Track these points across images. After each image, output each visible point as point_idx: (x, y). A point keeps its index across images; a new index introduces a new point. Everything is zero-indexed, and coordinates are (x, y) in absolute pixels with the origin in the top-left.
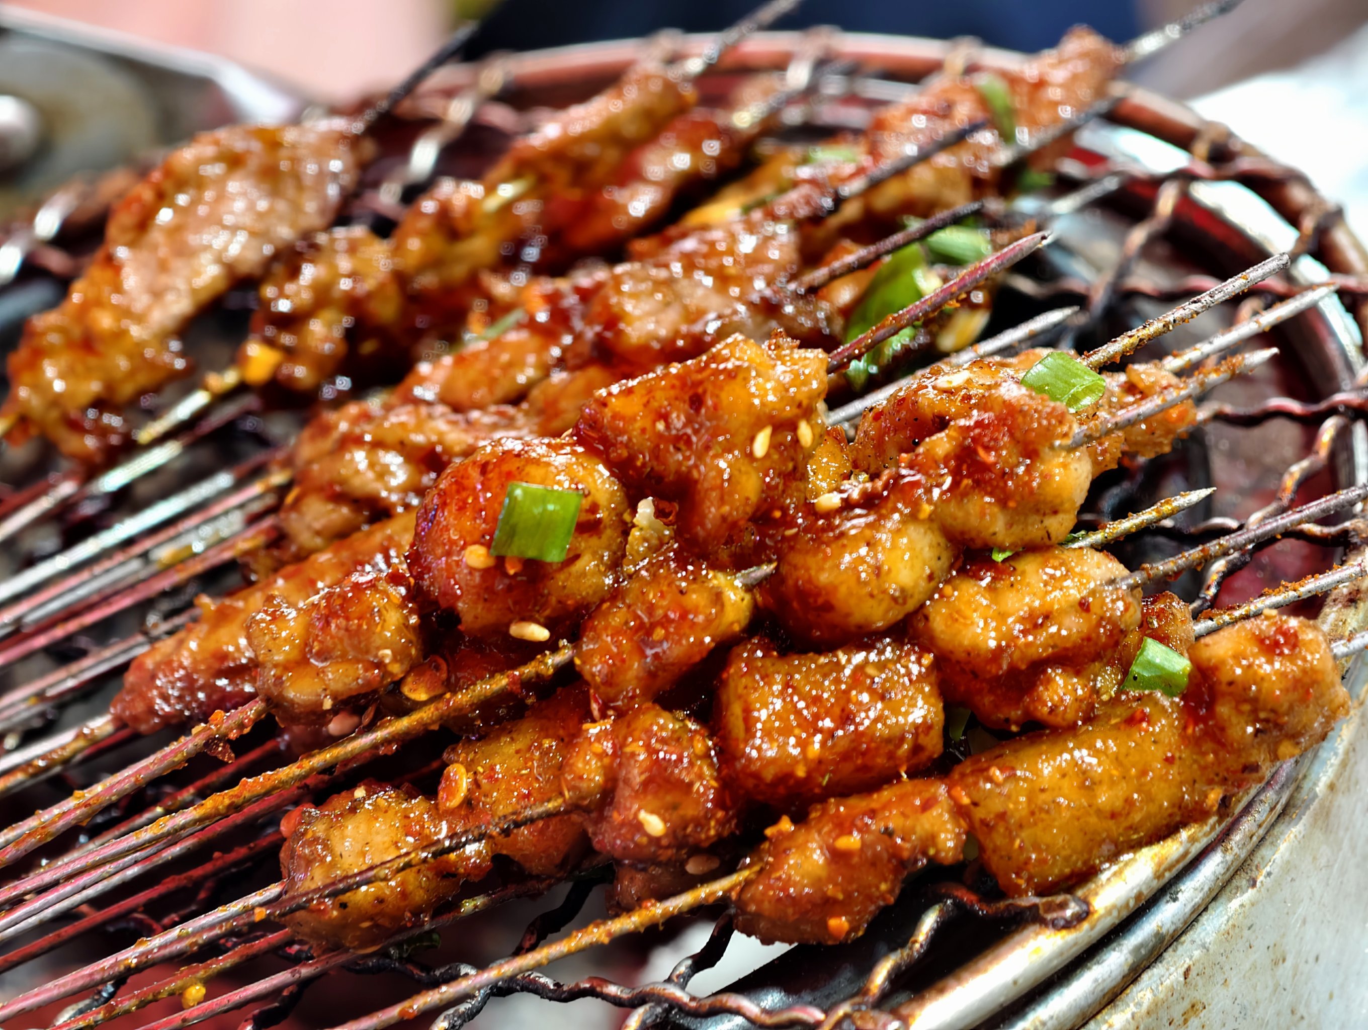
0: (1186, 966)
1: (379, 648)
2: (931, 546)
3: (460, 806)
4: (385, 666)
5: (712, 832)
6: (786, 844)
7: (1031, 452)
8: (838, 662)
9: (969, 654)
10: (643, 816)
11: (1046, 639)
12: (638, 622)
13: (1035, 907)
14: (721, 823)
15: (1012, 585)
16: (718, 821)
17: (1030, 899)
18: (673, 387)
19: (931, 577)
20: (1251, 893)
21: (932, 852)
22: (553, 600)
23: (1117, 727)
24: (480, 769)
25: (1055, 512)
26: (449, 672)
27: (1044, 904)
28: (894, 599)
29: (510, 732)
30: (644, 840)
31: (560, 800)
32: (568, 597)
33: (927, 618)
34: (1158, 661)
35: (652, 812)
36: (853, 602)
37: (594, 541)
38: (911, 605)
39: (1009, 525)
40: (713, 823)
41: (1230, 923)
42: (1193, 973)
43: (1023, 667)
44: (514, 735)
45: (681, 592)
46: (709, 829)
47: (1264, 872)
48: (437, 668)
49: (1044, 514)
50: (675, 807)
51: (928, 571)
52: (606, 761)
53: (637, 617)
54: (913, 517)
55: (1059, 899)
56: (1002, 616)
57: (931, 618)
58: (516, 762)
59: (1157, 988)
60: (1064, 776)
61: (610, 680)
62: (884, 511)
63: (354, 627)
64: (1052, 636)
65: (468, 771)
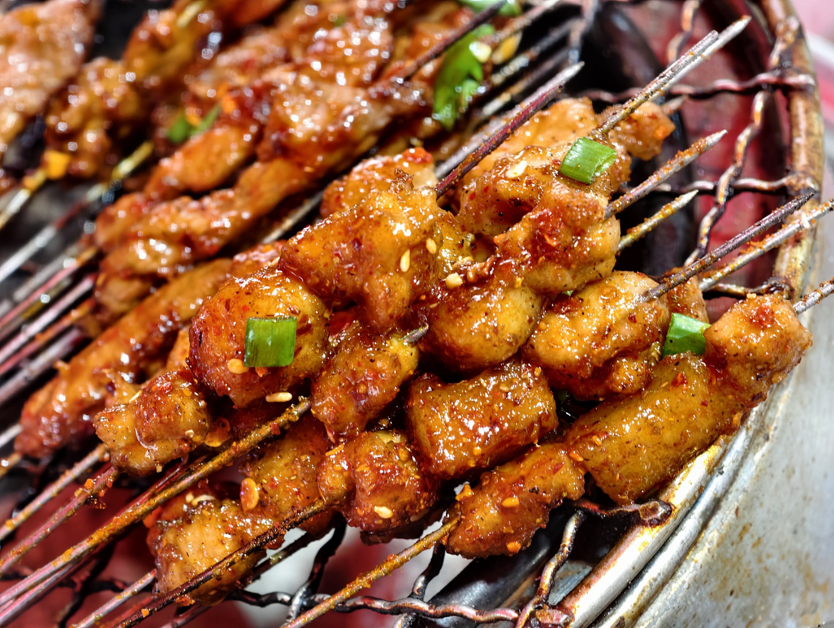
0: (736, 507)
1: (185, 431)
2: (526, 301)
3: (257, 506)
4: (191, 439)
5: (422, 507)
6: (471, 506)
7: (580, 232)
8: (481, 386)
9: (564, 366)
10: (377, 509)
11: (611, 345)
12: (347, 382)
13: (636, 512)
14: (428, 500)
15: (583, 314)
16: (424, 500)
17: (633, 507)
18: (340, 233)
19: (530, 321)
20: (767, 445)
21: (565, 495)
22: (291, 378)
23: (666, 389)
24: (265, 481)
25: (602, 261)
26: (231, 426)
27: (642, 510)
28: (510, 344)
29: (278, 451)
30: (381, 522)
31: (321, 504)
32: (299, 373)
33: (532, 347)
34: (683, 328)
35: (382, 505)
36: (483, 351)
37: (308, 336)
38: (521, 342)
39: (574, 277)
40: (422, 502)
41: (758, 469)
42: (741, 510)
43: (601, 365)
44: (281, 453)
45: (372, 361)
46: (420, 506)
47: (773, 428)
48: (224, 425)
49: (595, 264)
50: (396, 499)
51: (528, 318)
52: (346, 474)
53: (345, 380)
54: (512, 286)
55: (651, 504)
56: (580, 336)
57: (535, 347)
58: (286, 473)
59: (720, 528)
60: (640, 430)
61: (336, 422)
62: (492, 287)
63: (166, 421)
64: (615, 342)
65: (257, 483)
